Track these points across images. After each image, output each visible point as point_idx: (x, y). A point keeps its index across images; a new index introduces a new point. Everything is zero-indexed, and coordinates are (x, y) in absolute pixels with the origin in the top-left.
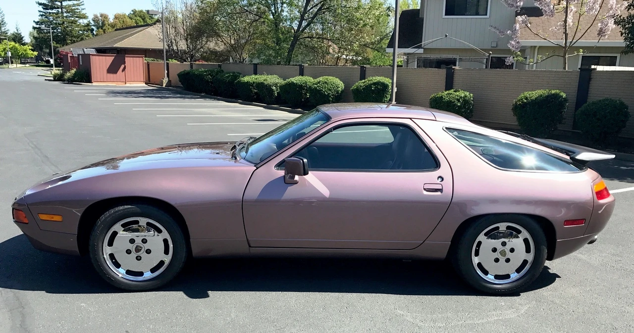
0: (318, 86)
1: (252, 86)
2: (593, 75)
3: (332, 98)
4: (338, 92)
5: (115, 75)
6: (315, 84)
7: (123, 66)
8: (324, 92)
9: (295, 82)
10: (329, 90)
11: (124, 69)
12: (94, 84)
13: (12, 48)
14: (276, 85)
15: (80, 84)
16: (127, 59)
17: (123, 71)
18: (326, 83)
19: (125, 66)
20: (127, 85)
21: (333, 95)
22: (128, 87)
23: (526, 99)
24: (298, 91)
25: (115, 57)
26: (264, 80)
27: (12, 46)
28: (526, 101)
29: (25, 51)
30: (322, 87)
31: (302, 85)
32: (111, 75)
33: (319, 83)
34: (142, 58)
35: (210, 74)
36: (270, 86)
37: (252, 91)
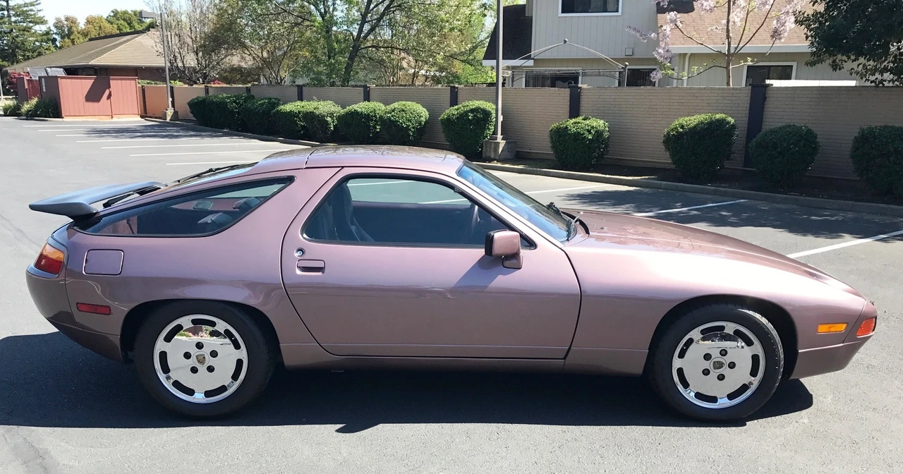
0: (392, 116)
1: (297, 117)
2: (769, 94)
3: (413, 132)
5: (95, 104)
6: (388, 113)
7: (107, 92)
8: (402, 124)
9: (359, 110)
10: (409, 120)
11: (109, 97)
12: (66, 119)
14: (331, 115)
15: (45, 120)
16: (112, 82)
17: (108, 99)
18: (403, 111)
19: (110, 93)
20: (115, 119)
21: (413, 128)
22: (116, 123)
23: (682, 127)
24: (363, 122)
25: (96, 79)
26: (315, 109)
28: (681, 130)
30: (398, 117)
31: (369, 115)
32: (90, 104)
33: (393, 111)
34: (135, 79)
35: (235, 102)
36: (324, 116)
37: (297, 124)
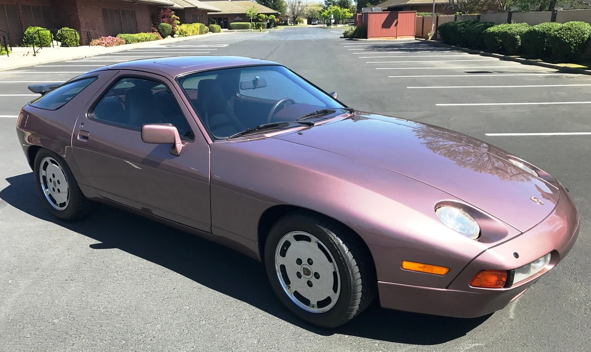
0: (558, 34)
1: (498, 36)
3: (575, 46)
4: (583, 39)
5: (387, 30)
6: (557, 31)
7: (396, 21)
8: (565, 40)
9: (537, 29)
10: (572, 37)
11: (396, 25)
12: (368, 40)
13: (335, 11)
14: (521, 34)
15: (357, 40)
16: (399, 15)
17: (395, 26)
18: (569, 29)
19: (397, 22)
20: (398, 39)
21: (575, 43)
22: (398, 41)
24: (539, 39)
25: (390, 13)
26: (509, 29)
27: (334, 10)
29: (344, 13)
30: (563, 35)
31: (544, 33)
32: (385, 30)
33: (561, 29)
34: (415, 12)
35: (463, 26)
36: (514, 34)
37: (497, 41)
